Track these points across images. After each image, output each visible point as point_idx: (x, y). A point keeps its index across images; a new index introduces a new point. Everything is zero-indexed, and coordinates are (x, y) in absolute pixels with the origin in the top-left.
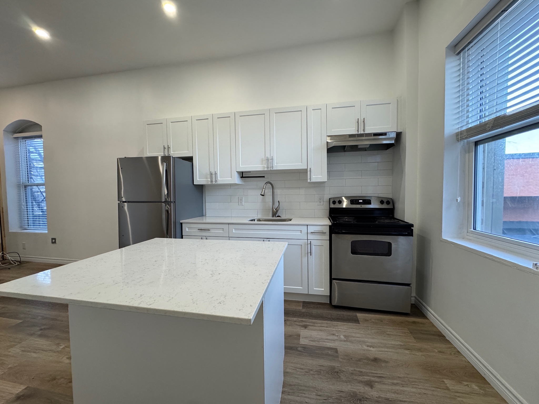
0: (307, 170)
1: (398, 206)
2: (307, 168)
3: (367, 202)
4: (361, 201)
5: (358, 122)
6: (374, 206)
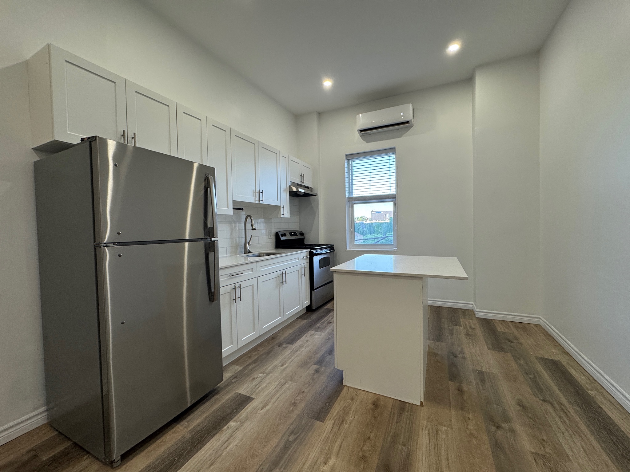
0: (280, 206)
1: (307, 236)
2: (280, 205)
3: (295, 234)
4: (293, 234)
5: (301, 176)
6: (299, 237)
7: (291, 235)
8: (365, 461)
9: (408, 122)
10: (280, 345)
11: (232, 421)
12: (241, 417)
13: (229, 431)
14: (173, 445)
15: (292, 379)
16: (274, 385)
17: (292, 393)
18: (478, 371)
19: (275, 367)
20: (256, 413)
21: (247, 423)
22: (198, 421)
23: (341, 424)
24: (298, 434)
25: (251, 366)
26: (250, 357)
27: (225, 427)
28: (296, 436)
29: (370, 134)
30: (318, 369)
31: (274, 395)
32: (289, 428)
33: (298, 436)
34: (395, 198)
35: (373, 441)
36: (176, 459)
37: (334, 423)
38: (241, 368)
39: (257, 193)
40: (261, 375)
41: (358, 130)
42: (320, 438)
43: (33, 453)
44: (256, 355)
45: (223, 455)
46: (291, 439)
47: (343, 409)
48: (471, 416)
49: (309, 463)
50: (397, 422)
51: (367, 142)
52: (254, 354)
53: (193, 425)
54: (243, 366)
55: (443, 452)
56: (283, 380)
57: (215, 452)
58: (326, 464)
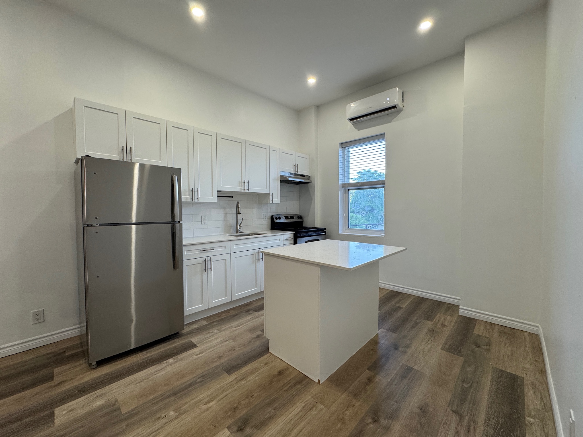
2: (269, 193)
3: (292, 217)
4: (289, 217)
5: (295, 165)
6: (296, 220)
7: (286, 218)
8: (234, 411)
9: (394, 107)
10: (247, 311)
11: (172, 358)
12: (179, 358)
13: (166, 364)
14: (129, 365)
15: (234, 339)
16: (219, 340)
17: (226, 349)
18: (407, 367)
19: (232, 327)
20: (191, 356)
21: (180, 362)
22: (153, 353)
23: (241, 380)
24: (206, 379)
25: (215, 323)
26: (219, 316)
27: (165, 362)
28: (203, 379)
29: (361, 122)
30: (260, 335)
31: (212, 347)
32: (203, 373)
33: (203, 381)
34: (384, 184)
35: (253, 399)
36: (124, 373)
37: (237, 378)
38: (207, 323)
39: (243, 183)
40: (216, 331)
41: (348, 119)
42: (218, 385)
43: (63, 350)
44: (225, 315)
45: (150, 378)
46: (199, 380)
47: (252, 370)
48: (357, 404)
49: (196, 400)
50: (285, 391)
51: (358, 130)
52: (224, 314)
53: (149, 355)
54: (210, 322)
55: (302, 425)
56: (228, 338)
57: (147, 375)
58: (206, 404)
